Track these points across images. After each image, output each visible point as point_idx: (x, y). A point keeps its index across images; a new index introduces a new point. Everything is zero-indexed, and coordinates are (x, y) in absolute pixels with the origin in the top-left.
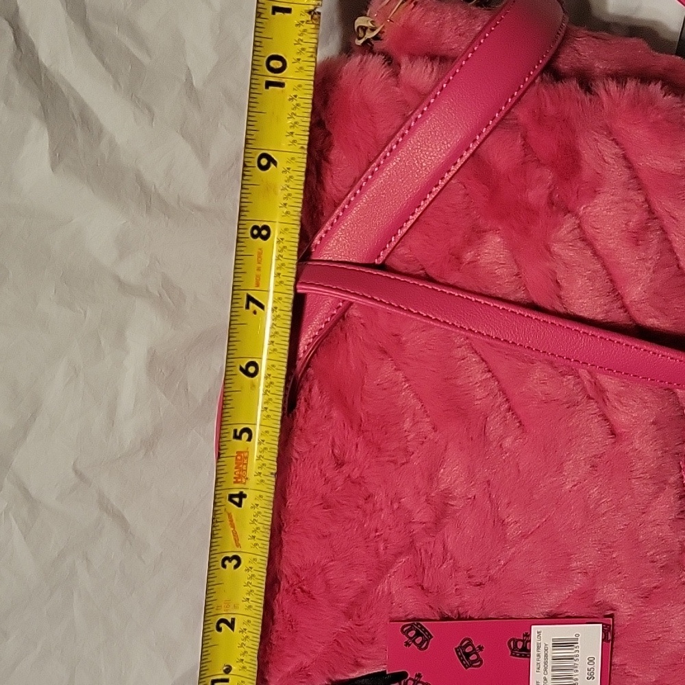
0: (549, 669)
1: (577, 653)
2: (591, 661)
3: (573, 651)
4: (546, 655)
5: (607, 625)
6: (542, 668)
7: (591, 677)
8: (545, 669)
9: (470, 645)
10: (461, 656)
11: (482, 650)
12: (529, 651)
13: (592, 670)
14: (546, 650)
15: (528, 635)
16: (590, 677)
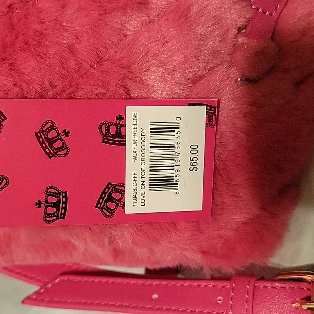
0: (147, 159)
1: (178, 140)
2: (194, 149)
3: (174, 137)
4: (143, 142)
5: (211, 107)
6: (139, 158)
7: (194, 168)
8: (143, 160)
9: (52, 129)
10: (43, 142)
11: (68, 136)
12: (123, 137)
13: (195, 159)
14: (143, 136)
15: (121, 118)
16: (192, 167)
